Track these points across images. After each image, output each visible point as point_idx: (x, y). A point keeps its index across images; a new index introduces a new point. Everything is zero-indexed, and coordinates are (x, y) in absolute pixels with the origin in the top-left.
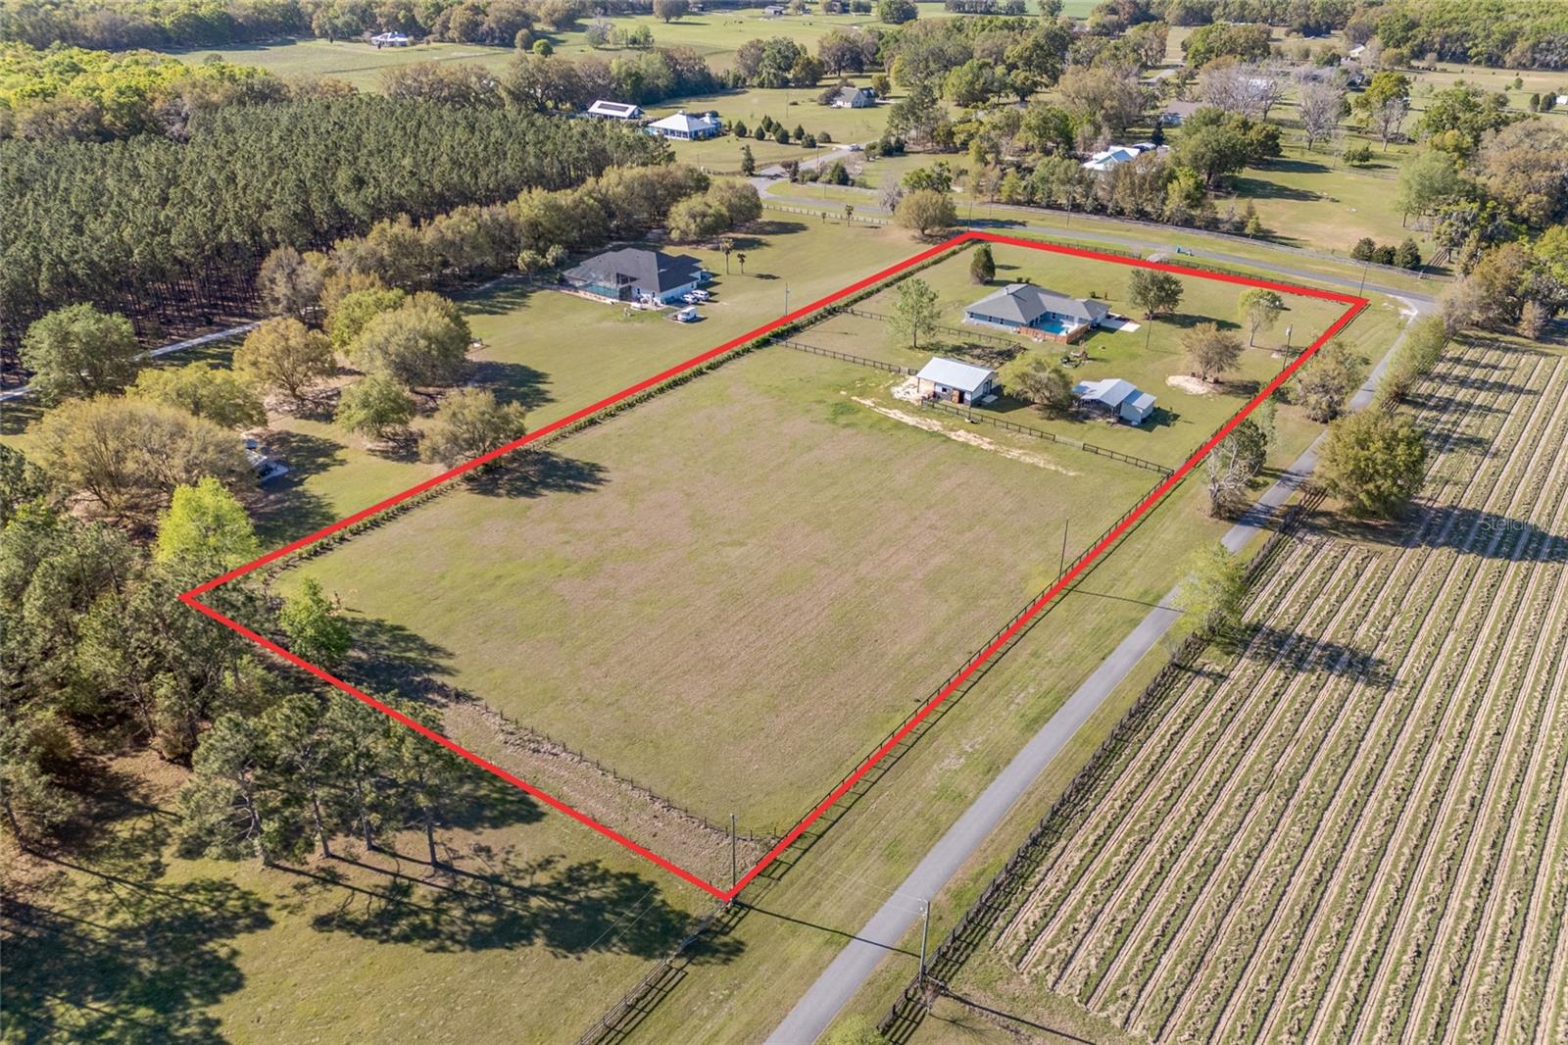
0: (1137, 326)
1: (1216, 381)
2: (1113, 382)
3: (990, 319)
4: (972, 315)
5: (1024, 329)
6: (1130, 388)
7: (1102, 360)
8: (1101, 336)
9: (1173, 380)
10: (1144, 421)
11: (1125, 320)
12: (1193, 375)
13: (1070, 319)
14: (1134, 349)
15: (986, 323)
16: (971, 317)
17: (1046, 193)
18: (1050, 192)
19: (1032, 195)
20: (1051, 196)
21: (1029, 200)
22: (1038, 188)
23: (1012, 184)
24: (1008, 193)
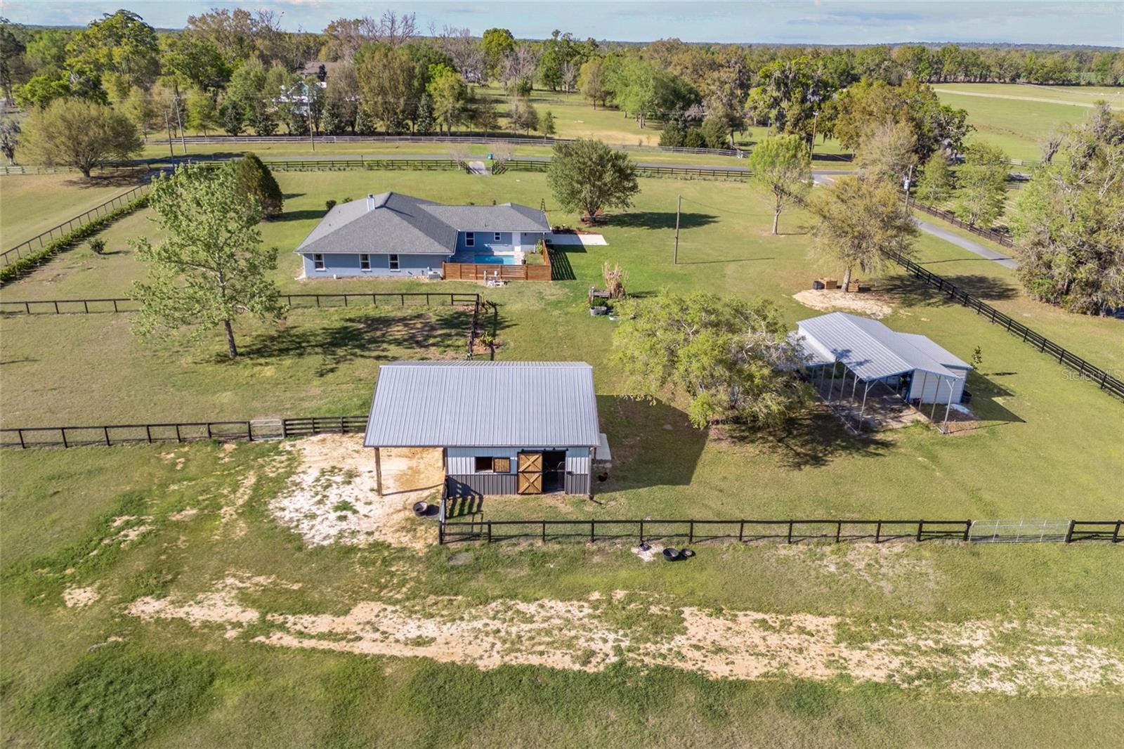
1: (860, 289)
4: (320, 260)
5: (452, 269)
11: (566, 231)
12: (819, 286)
13: (502, 238)
15: (357, 272)
16: (319, 265)
17: (258, 115)
18: (265, 113)
19: (238, 120)
20: (267, 118)
21: (236, 126)
22: (244, 110)
23: (201, 107)
24: (199, 121)
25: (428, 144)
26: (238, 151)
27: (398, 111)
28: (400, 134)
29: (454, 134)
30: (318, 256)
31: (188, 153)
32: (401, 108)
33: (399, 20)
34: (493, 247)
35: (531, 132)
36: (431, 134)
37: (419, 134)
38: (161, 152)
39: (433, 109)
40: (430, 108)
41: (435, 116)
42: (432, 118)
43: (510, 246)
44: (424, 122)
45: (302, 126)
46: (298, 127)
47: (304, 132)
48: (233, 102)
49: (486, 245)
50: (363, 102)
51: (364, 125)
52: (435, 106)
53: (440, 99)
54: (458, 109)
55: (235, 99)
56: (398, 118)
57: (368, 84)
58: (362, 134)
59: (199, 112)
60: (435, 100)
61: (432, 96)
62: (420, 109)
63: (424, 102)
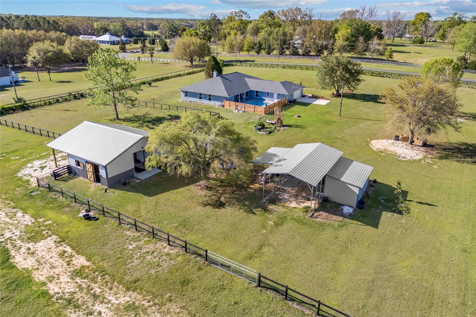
0: (328, 101)
1: (425, 145)
2: (311, 147)
3: (201, 96)
4: (187, 94)
5: (227, 103)
6: (336, 154)
7: (297, 126)
8: (296, 108)
9: (378, 144)
10: (361, 204)
11: (315, 97)
12: (397, 138)
13: (270, 95)
14: (328, 117)
15: (197, 100)
16: (186, 96)
17: (267, 46)
18: (269, 46)
19: (260, 48)
20: (270, 48)
21: (258, 50)
22: (263, 44)
23: (249, 43)
24: (247, 48)
26: (252, 60)
27: (319, 46)
28: (318, 56)
30: (186, 92)
31: (237, 59)
33: (367, 10)
34: (265, 98)
38: (227, 59)
40: (333, 44)
41: (334, 48)
42: (333, 49)
43: (272, 99)
44: (330, 51)
45: (281, 51)
46: (280, 51)
47: (282, 53)
48: (260, 41)
49: (263, 97)
50: (306, 42)
51: (304, 51)
52: (335, 44)
53: (339, 41)
54: (345, 46)
55: (260, 40)
56: (319, 49)
57: (310, 34)
58: (304, 55)
59: (247, 45)
60: (336, 41)
61: (336, 39)
62: (329, 45)
63: (331, 42)
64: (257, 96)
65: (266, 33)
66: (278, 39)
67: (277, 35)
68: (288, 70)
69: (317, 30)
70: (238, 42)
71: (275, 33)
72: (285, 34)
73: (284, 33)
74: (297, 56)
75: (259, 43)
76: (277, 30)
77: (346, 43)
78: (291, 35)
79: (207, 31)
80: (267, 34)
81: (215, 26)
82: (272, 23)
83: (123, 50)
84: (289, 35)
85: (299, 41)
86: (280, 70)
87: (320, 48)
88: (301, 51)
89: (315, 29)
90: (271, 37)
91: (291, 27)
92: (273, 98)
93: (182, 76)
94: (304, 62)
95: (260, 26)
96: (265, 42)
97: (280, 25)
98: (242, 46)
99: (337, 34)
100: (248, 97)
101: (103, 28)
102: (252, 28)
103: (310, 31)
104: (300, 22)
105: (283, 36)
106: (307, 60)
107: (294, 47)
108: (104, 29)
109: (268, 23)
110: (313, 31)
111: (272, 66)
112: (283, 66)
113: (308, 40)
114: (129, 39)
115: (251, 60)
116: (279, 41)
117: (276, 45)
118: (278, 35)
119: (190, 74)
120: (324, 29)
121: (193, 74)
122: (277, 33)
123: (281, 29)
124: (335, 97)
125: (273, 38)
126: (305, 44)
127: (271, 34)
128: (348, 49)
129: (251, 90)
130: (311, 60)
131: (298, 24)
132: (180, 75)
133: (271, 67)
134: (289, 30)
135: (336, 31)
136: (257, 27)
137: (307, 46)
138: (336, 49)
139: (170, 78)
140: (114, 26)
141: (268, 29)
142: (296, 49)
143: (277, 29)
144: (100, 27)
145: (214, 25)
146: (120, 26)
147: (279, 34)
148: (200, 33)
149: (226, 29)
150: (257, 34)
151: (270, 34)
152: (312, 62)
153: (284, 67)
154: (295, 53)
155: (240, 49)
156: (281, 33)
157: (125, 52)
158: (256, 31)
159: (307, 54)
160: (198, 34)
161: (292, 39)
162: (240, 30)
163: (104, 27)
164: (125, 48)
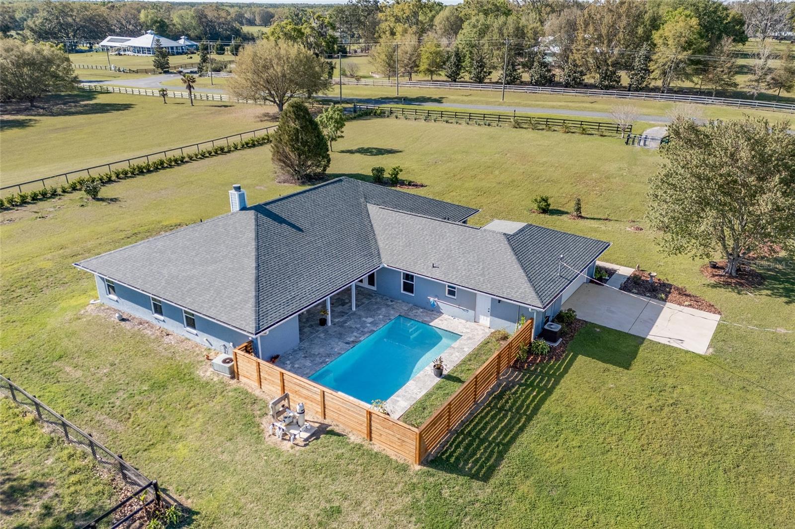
0: (711, 321)
5: (247, 365)
11: (648, 288)
13: (460, 295)
15: (149, 316)
16: (112, 290)
17: (475, 62)
18: (481, 61)
19: (457, 66)
20: (482, 66)
21: (453, 72)
22: (465, 56)
23: (431, 53)
24: (426, 66)
25: (635, 100)
26: (437, 97)
27: (609, 62)
28: (607, 87)
29: (671, 91)
31: (400, 95)
32: (613, 59)
34: (442, 305)
35: (784, 94)
36: (642, 89)
37: (629, 89)
38: (376, 93)
39: (651, 60)
40: (648, 59)
41: (652, 68)
42: (647, 71)
43: (471, 312)
44: (636, 75)
45: (510, 75)
46: (507, 75)
47: (512, 80)
48: (458, 49)
49: (432, 299)
50: (574, 51)
51: (569, 76)
52: (654, 57)
53: (663, 48)
54: (681, 61)
55: (460, 46)
56: (607, 69)
57: (585, 31)
58: (567, 85)
59: (428, 58)
60: (656, 50)
61: (655, 45)
62: (637, 59)
63: (642, 52)
64: (409, 288)
65: (475, 30)
66: (504, 44)
67: (501, 34)
68: (528, 134)
69: (605, 21)
70: (407, 53)
71: (497, 31)
72: (520, 32)
73: (517, 29)
74: (549, 89)
75: (457, 55)
76: (500, 23)
77: (684, 56)
78: (536, 33)
79: (326, 26)
80: (475, 33)
81: (369, 14)
82: (490, 6)
83: (162, 69)
84: (530, 34)
85: (556, 50)
86: (507, 134)
87: (611, 68)
88: (559, 74)
89: (600, 19)
90: (486, 38)
91: (533, 15)
92: (474, 309)
93: (229, 151)
94: (570, 104)
95: (463, 13)
96: (471, 53)
97: (509, 11)
98: (414, 62)
99: (660, 31)
100: (374, 288)
101: (156, 22)
102: (448, 19)
103: (587, 25)
104: (554, 6)
105: (516, 36)
106: (576, 99)
107: (544, 65)
108: (159, 22)
109: (482, 6)
110: (594, 23)
111: (485, 119)
112: (516, 122)
113: (579, 47)
114: (196, 43)
115: (434, 97)
116: (505, 49)
117: (496, 58)
118: (503, 36)
119: (254, 146)
120: (624, 17)
121: (261, 145)
122: (500, 30)
123: (511, 19)
124: (727, 285)
125: (491, 44)
126: (571, 57)
127: (485, 33)
128: (689, 70)
129: (384, 268)
130: (586, 99)
131: (548, 9)
132: (221, 151)
133: (482, 123)
134: (529, 21)
135: (655, 23)
136: (457, 17)
137: (578, 62)
138: (656, 71)
139: (187, 159)
140: (181, 17)
141: (478, 21)
142: (549, 71)
143: (502, 19)
144: (152, 19)
145: (366, 13)
146: (193, 17)
147: (505, 31)
148: (307, 31)
149: (386, 20)
150: (456, 33)
151: (482, 33)
152: (591, 105)
153: (518, 125)
154: (546, 81)
155: (411, 68)
156: (511, 30)
157: (166, 72)
158: (455, 26)
159: (575, 83)
160: (303, 34)
161: (537, 44)
162: (417, 24)
163: (159, 19)
164: (168, 63)
